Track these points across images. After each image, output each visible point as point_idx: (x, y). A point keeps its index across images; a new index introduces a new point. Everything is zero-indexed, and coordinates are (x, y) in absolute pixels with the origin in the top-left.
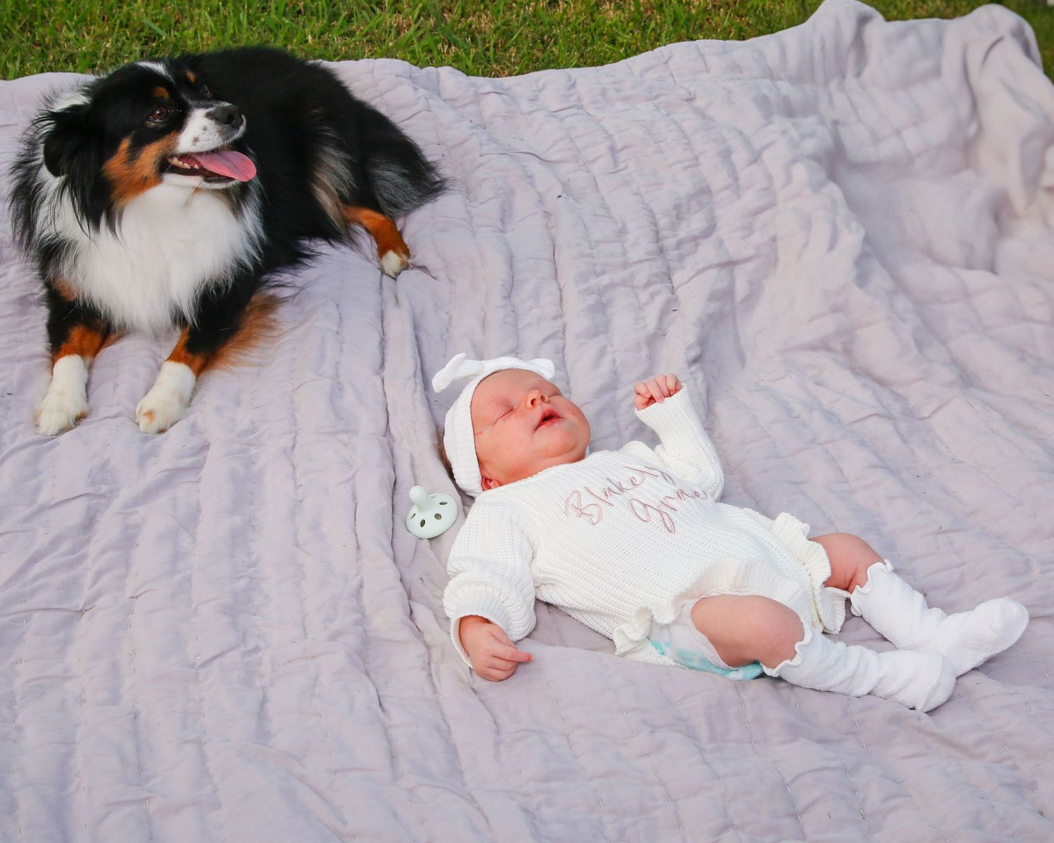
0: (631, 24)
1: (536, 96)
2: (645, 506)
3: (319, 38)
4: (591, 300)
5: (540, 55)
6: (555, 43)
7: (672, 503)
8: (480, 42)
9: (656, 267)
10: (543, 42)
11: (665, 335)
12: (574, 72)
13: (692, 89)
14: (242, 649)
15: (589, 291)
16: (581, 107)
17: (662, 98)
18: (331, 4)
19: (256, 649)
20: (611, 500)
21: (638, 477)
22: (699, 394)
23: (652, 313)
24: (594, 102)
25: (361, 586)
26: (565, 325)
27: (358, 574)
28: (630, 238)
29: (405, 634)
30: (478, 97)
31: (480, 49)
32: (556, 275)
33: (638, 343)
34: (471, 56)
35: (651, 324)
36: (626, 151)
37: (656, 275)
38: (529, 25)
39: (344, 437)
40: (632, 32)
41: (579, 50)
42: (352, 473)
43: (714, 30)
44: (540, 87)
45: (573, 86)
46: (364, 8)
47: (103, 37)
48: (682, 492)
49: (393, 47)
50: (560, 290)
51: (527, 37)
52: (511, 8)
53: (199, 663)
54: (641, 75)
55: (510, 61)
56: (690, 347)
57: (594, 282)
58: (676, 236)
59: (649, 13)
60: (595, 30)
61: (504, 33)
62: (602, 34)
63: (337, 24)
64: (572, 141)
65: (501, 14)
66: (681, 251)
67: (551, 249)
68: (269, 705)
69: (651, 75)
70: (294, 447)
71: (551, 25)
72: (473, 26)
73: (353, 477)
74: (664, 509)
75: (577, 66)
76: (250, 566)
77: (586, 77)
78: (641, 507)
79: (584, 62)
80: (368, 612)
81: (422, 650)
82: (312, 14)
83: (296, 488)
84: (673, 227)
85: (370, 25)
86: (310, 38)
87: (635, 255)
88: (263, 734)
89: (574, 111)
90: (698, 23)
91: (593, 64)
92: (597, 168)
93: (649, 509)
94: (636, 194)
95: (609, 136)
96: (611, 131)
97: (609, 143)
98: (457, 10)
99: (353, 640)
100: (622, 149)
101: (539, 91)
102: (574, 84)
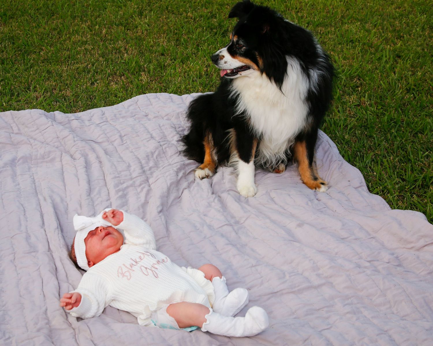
0: (122, 89)
1: (91, 119)
3: (8, 103)
4: (120, 193)
5: (90, 103)
6: (95, 98)
7: (156, 266)
8: (67, 100)
9: (143, 178)
10: (90, 98)
11: (148, 202)
12: (103, 109)
13: (147, 112)
14: (4, 338)
15: (119, 191)
16: (107, 122)
17: (136, 116)
18: (11, 90)
19: (9, 338)
20: (133, 268)
21: (142, 256)
22: (163, 224)
23: (143, 195)
24: (112, 119)
25: (47, 310)
26: (111, 203)
27: (45, 305)
28: (132, 168)
29: (65, 326)
30: (69, 121)
31: (68, 103)
32: (106, 185)
33: (139, 207)
34: (65, 106)
35: (143, 199)
36: (126, 136)
37: (143, 181)
38: (85, 92)
39: (33, 254)
40: (122, 92)
41: (104, 100)
42: (39, 266)
43: (152, 89)
44: (92, 115)
45: (104, 114)
46: (23, 91)
48: (159, 261)
49: (35, 105)
50: (108, 190)
51: (84, 97)
52: (77, 87)
54: (128, 108)
55: (79, 106)
56: (158, 207)
57: (121, 187)
58: (148, 166)
59: (128, 84)
60: (109, 92)
61: (76, 96)
62: (111, 94)
63: (14, 98)
64: (106, 134)
65: (74, 89)
66: (151, 171)
67: (103, 175)
69: (131, 108)
70: (15, 259)
71: (93, 92)
72: (64, 95)
73: (39, 268)
74: (153, 269)
75: (104, 106)
76: (3, 306)
77: (108, 110)
78: (145, 269)
79: (106, 105)
80: (50, 319)
81: (72, 331)
82: (4, 95)
83: (18, 274)
84: (147, 163)
85: (26, 97)
86: (4, 104)
87: (134, 175)
89: (104, 123)
90: (146, 87)
91: (110, 105)
92: (116, 143)
93: (147, 269)
94: (131, 152)
95: (119, 132)
96: (119, 129)
97: (119, 134)
98: (58, 89)
99: (45, 331)
100: (124, 136)
101: (92, 117)
102: (104, 113)
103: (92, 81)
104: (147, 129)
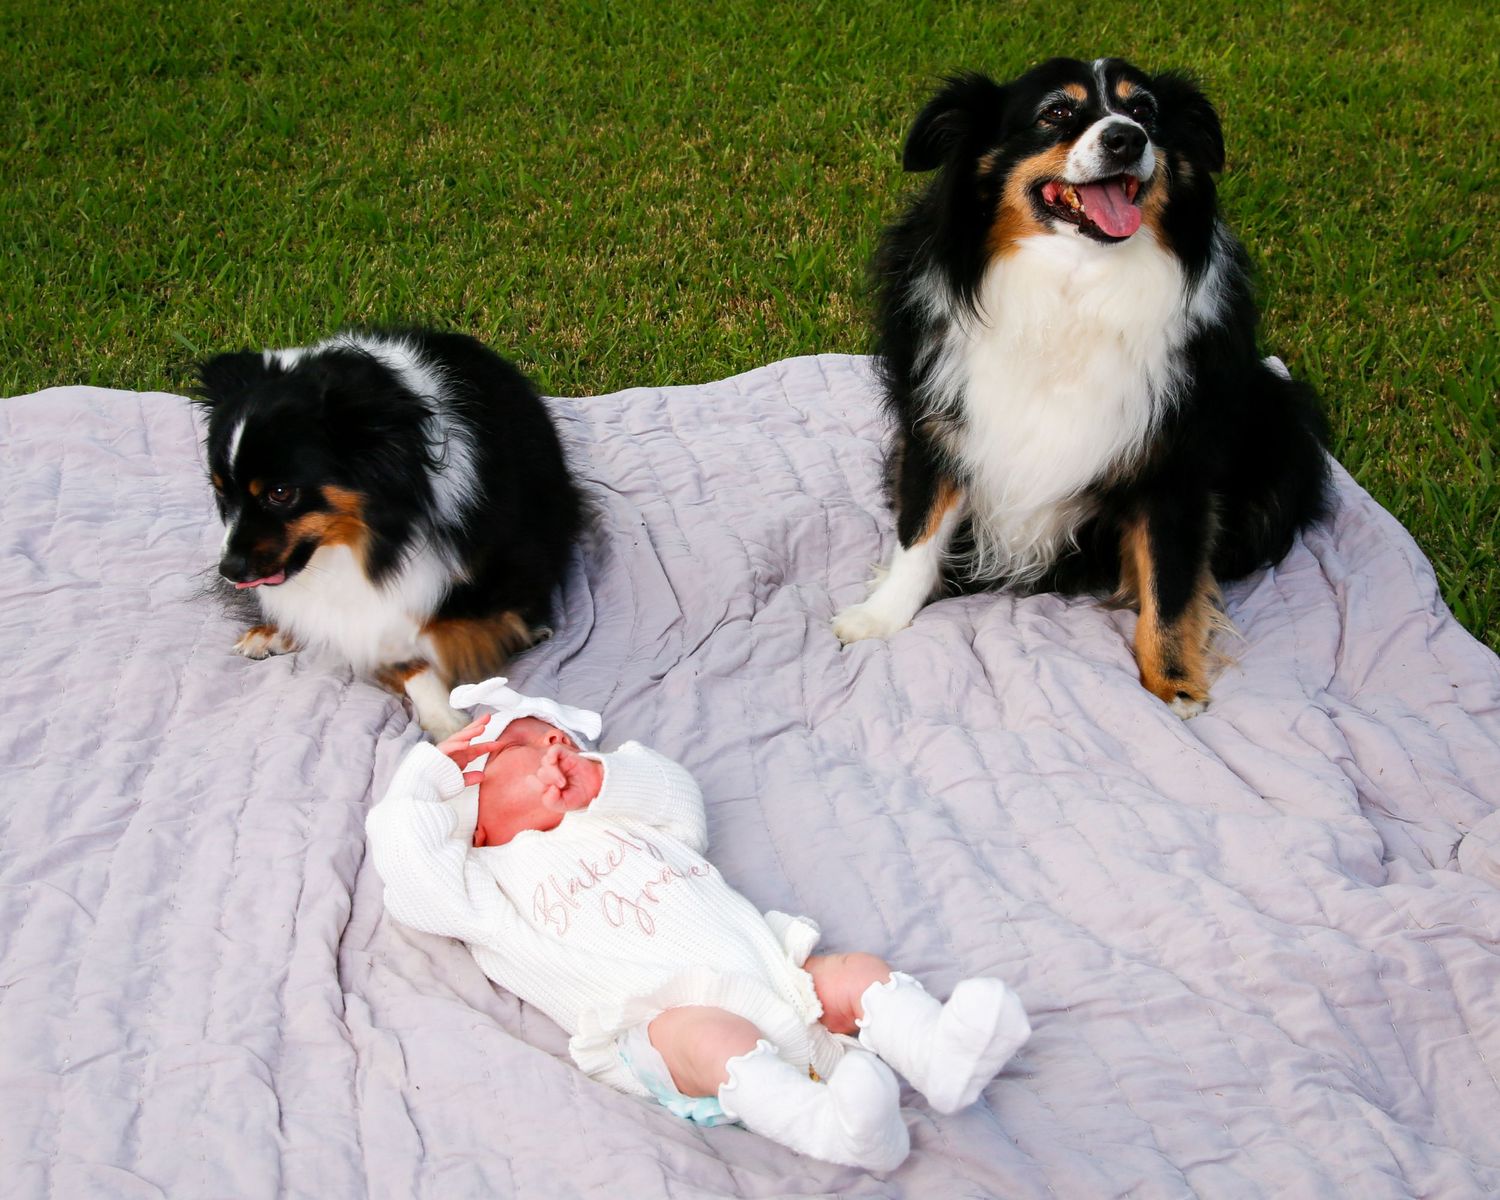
0: (750, 339)
1: (619, 416)
2: (620, 900)
7: (654, 891)
10: (642, 359)
12: (667, 391)
13: (805, 411)
14: (124, 1052)
16: (670, 429)
17: (768, 419)
19: (140, 1054)
20: (577, 897)
21: (617, 853)
24: (686, 424)
25: (285, 979)
27: (283, 966)
29: (330, 1036)
36: (716, 480)
39: (307, 805)
40: (749, 347)
42: (305, 845)
44: (625, 406)
45: (663, 405)
47: (125, 354)
48: (670, 871)
53: (67, 1065)
54: (748, 395)
55: (598, 380)
59: (775, 325)
60: (705, 345)
61: (596, 348)
62: (712, 349)
64: (651, 468)
68: (141, 1122)
69: (760, 394)
70: (242, 811)
72: (563, 341)
74: (642, 902)
77: (681, 398)
78: (615, 902)
79: (686, 378)
80: (287, 1010)
81: (349, 1053)
83: (233, 860)
88: (125, 1156)
89: (661, 433)
90: (830, 336)
92: (678, 498)
93: (624, 904)
95: (696, 463)
96: (699, 456)
97: (695, 470)
98: (545, 324)
99: (259, 1044)
100: (711, 477)
101: (623, 411)
102: (665, 402)
103: (661, 307)
104: (788, 462)
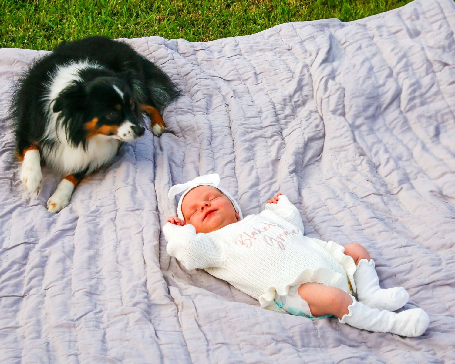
1: (221, 50)
2: (271, 239)
3: (124, 26)
4: (247, 144)
5: (223, 30)
6: (230, 25)
7: (283, 237)
8: (196, 25)
9: (275, 128)
10: (224, 24)
11: (279, 160)
12: (238, 38)
13: (290, 45)
14: (95, 311)
15: (245, 141)
16: (241, 55)
17: (277, 49)
18: (129, 10)
19: (100, 312)
20: (256, 236)
21: (267, 227)
22: (295, 187)
23: (274, 149)
24: (247, 52)
25: (146, 281)
26: (235, 156)
27: (145, 275)
28: (264, 115)
29: (167, 301)
30: (195, 52)
31: (196, 29)
32: (231, 135)
33: (268, 164)
34: (192, 32)
35: (273, 155)
37: (276, 132)
38: (218, 17)
39: (138, 212)
40: (263, 18)
41: (240, 27)
42: (142, 228)
43: (300, 15)
44: (223, 46)
45: (237, 45)
46: (143, 11)
47: (28, 29)
48: (287, 232)
49: (157, 29)
50: (233, 140)
51: (217, 22)
52: (209, 9)
53: (75, 318)
54: (268, 39)
55: (209, 34)
56: (291, 165)
57: (248, 137)
58: (284, 113)
59: (271, 9)
60: (247, 18)
61: (206, 20)
62: (250, 20)
63: (133, 19)
64: (237, 71)
65: (205, 12)
66: (286, 120)
67: (229, 122)
68: (106, 336)
69: (272, 39)
70: (116, 217)
71: (227, 16)
72: (193, 18)
73: (142, 231)
74: (279, 240)
75: (239, 35)
76: (97, 273)
77: (243, 41)
78: (269, 239)
79: (243, 33)
80: (150, 293)
81: (175, 307)
82: (121, 15)
83: (117, 236)
84: (283, 109)
85: (146, 20)
86: (120, 26)
87: (266, 123)
88: (105, 350)
89: (238, 56)
90: (293, 13)
91: (246, 34)
92: (248, 83)
93: (273, 240)
94: (266, 94)
95: (254, 68)
96: (255, 66)
97: (254, 71)
98: (185, 11)
99: (143, 306)
100: (260, 74)
101: (222, 48)
102: (238, 43)
103: (227, 2)
104: (288, 67)
